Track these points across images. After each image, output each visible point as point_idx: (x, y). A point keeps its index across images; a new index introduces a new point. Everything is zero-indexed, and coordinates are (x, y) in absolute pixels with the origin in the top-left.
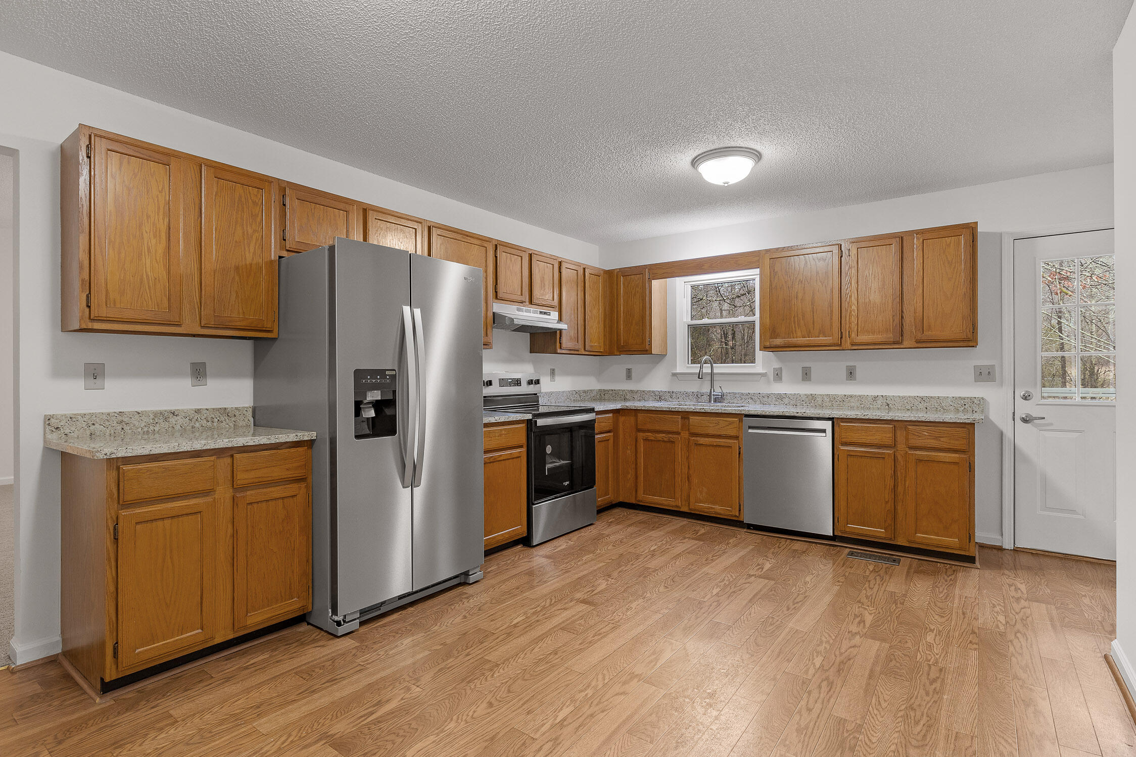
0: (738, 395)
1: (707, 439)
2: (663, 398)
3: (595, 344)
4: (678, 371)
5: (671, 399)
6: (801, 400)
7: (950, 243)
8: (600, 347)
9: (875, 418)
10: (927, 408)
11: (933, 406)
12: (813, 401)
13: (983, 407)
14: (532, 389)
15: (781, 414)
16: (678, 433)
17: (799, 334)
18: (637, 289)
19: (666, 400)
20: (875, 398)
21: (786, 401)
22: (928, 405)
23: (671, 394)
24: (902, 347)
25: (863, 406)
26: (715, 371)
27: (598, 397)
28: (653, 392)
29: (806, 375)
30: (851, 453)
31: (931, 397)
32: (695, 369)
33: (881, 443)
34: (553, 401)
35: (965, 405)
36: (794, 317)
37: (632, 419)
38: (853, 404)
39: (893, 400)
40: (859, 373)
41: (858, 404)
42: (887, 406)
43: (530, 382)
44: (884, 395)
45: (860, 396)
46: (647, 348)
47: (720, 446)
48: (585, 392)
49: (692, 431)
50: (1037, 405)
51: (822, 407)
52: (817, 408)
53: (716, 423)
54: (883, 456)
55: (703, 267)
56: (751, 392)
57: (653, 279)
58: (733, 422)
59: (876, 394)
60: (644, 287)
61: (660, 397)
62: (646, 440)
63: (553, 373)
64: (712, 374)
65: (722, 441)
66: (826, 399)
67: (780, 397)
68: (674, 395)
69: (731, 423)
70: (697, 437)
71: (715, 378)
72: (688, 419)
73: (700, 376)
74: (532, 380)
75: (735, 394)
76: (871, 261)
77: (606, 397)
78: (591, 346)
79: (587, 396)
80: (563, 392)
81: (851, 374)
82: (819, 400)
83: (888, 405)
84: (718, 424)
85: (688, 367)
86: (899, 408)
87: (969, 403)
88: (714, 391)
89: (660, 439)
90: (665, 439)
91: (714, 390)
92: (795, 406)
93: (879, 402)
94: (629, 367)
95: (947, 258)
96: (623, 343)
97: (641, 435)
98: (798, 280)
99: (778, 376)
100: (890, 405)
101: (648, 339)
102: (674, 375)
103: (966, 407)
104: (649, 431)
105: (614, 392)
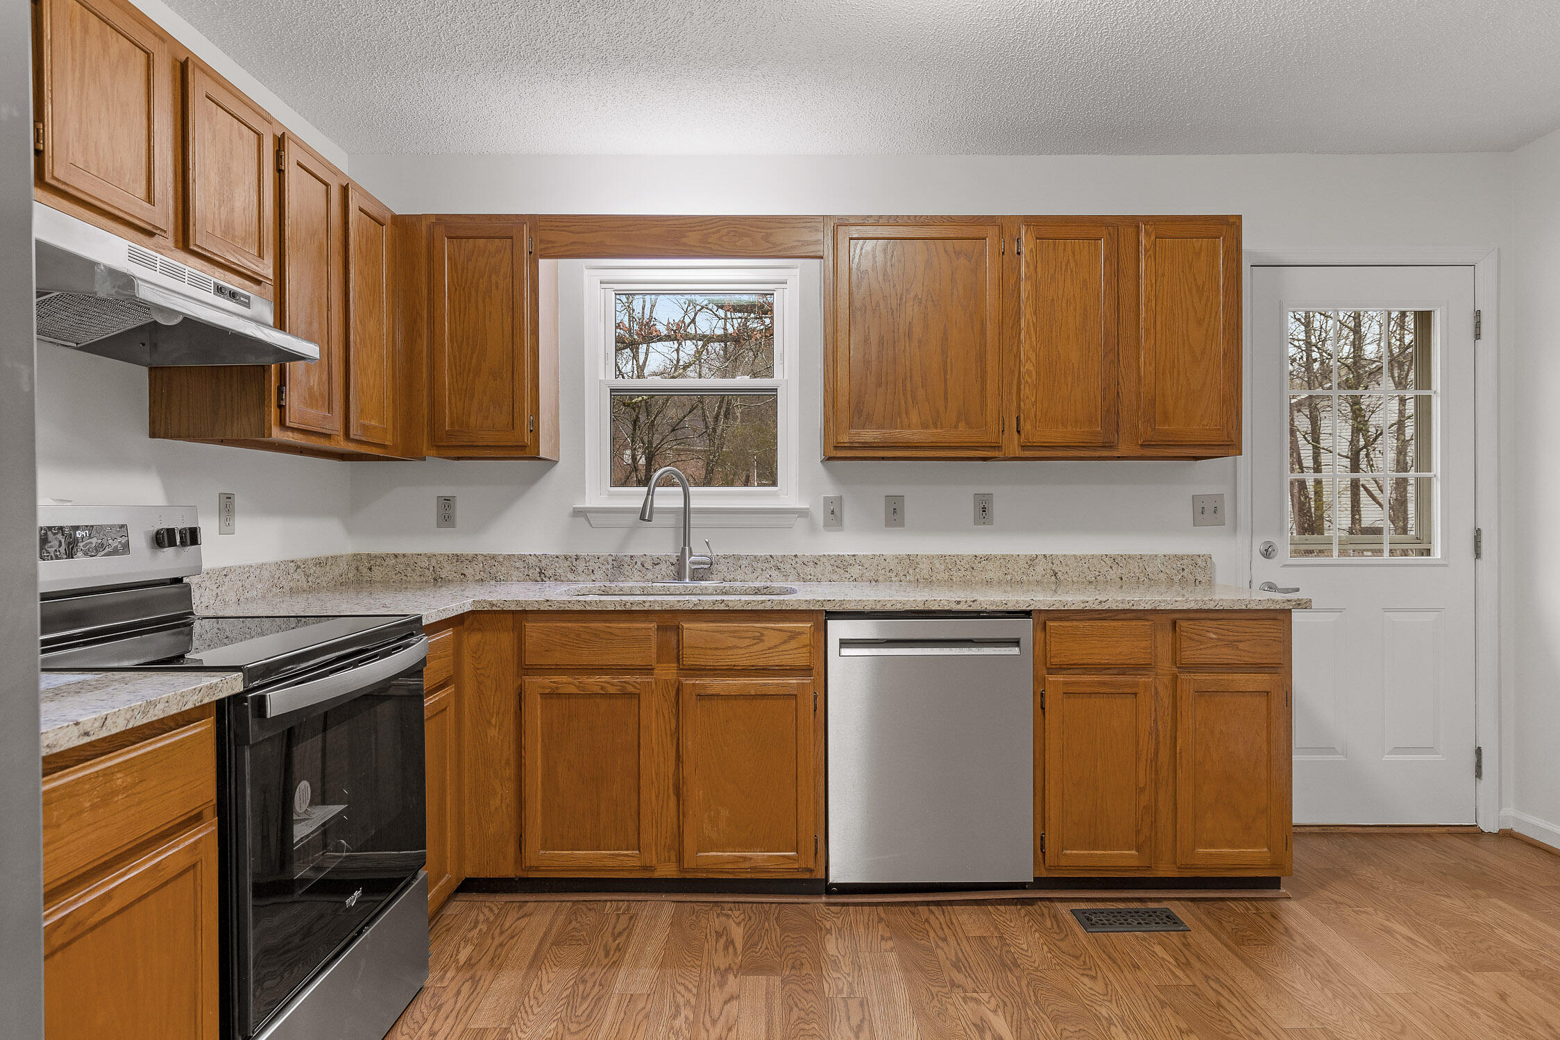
0: (744, 562)
1: (730, 681)
2: (549, 573)
3: (373, 423)
4: (588, 503)
5: (571, 576)
6: (888, 569)
7: (1201, 249)
8: (385, 430)
9: (1121, 607)
10: (1122, 579)
11: (1133, 575)
12: (911, 571)
13: (1211, 573)
14: (168, 563)
15: (921, 607)
16: (648, 670)
17: (914, 418)
18: (494, 278)
19: (557, 578)
20: (1032, 560)
21: (855, 571)
22: (1123, 571)
23: (573, 562)
24: (1116, 454)
25: (1009, 577)
26: (694, 504)
27: (351, 575)
28: (522, 558)
29: (894, 514)
30: (1071, 689)
31: (1130, 557)
32: (633, 497)
33: (1129, 661)
34: (231, 597)
35: (1183, 569)
36: (904, 380)
37: (505, 640)
38: (990, 575)
39: (1064, 564)
40: (997, 508)
41: (1000, 574)
42: (1053, 578)
43: (163, 539)
44: (1048, 553)
45: (1004, 557)
46: (527, 439)
47: (764, 696)
48: (319, 563)
49: (688, 662)
50: (1285, 566)
51: (929, 582)
52: (921, 585)
53: (754, 638)
54: (1134, 690)
55: (683, 240)
56: (777, 552)
57: (541, 258)
58: (800, 633)
59: (1034, 553)
60: (514, 276)
61: (540, 571)
62: (551, 695)
63: (227, 506)
64: (686, 510)
65: (772, 683)
66: (937, 565)
67: (842, 565)
68: (581, 566)
69: (794, 635)
70: (701, 676)
71: (694, 520)
72: (678, 629)
73: (645, 514)
74: (171, 532)
75: (738, 558)
76: (1061, 268)
77: (377, 573)
78: (365, 428)
79: (325, 574)
80: (261, 567)
81: (984, 511)
82: (925, 567)
83: (1055, 574)
84: (759, 639)
85: (611, 495)
86: (1075, 579)
87: (1190, 566)
88: (691, 554)
89: (597, 690)
90: (612, 690)
91: (690, 549)
92: (874, 583)
93: (1039, 569)
94: (447, 491)
95: (1195, 280)
96: (452, 424)
97: (536, 684)
98: (912, 294)
99: (834, 516)
100: (1059, 573)
101: (527, 417)
102: (579, 513)
103: (1185, 574)
104: (558, 669)
105: (401, 560)
